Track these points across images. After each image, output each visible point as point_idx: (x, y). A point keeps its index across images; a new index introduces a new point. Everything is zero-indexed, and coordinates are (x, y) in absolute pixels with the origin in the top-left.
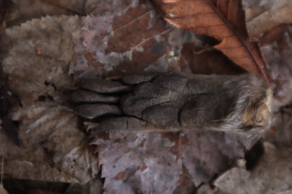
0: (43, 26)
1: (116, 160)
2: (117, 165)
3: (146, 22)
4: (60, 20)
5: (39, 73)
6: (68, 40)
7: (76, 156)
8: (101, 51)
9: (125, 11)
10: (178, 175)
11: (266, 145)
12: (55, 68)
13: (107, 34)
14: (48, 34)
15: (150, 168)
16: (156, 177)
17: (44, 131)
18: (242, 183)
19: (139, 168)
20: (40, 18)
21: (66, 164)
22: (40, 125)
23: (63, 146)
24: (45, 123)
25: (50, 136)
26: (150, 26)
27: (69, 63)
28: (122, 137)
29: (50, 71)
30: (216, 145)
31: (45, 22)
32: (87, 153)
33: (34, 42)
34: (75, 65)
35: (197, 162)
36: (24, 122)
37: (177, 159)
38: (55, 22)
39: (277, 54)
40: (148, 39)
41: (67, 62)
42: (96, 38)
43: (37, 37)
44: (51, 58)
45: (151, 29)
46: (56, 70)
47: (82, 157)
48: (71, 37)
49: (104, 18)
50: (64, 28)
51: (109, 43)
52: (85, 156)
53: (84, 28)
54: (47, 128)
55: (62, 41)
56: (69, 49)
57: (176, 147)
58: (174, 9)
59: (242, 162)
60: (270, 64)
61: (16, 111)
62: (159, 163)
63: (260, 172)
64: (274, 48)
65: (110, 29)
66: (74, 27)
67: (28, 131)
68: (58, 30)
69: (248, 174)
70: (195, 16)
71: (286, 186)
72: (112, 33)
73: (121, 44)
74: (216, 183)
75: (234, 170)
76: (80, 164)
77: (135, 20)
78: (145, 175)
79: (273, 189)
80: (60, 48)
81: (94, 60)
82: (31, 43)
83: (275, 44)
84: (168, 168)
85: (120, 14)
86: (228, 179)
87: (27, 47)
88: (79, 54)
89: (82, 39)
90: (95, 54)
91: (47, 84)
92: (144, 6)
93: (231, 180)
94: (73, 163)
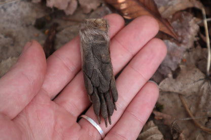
11: (181, 66)
14: (74, 33)
18: (172, 85)
20: (70, 27)
39: (180, 24)
43: (70, 35)
58: (127, 11)
59: (170, 75)
60: (177, 29)
63: (179, 78)
64: (178, 22)
69: (174, 80)
71: (192, 82)
75: (166, 79)
79: (187, 84)
83: (178, 20)
93: (166, 84)
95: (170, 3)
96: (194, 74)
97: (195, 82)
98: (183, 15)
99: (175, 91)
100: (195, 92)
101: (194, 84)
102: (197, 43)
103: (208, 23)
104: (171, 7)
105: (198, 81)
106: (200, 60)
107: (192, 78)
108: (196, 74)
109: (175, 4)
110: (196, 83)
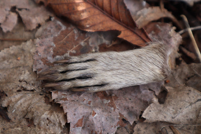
0: (12, 52)
1: (75, 110)
2: (76, 113)
3: (73, 36)
4: (21, 46)
5: (15, 77)
6: (28, 55)
7: (49, 116)
8: (50, 57)
9: (59, 33)
10: (117, 118)
11: (167, 88)
12: (24, 72)
13: (51, 47)
14: (15, 56)
15: (98, 114)
16: (103, 119)
17: (24, 107)
18: (160, 111)
19: (91, 114)
20: (9, 47)
21: (43, 123)
22: (21, 104)
23: (38, 112)
24: (24, 103)
25: (29, 108)
26: (76, 38)
27: (32, 66)
28: (75, 100)
29: (21, 74)
30: (136, 97)
31: (12, 50)
32: (55, 113)
33: (8, 61)
34: (36, 65)
35: (127, 108)
36: (10, 105)
37: (114, 109)
38: (19, 48)
39: (156, 37)
40: (77, 46)
41: (30, 66)
42: (45, 50)
43: (10, 58)
44: (20, 67)
45: (77, 40)
46: (25, 73)
47: (52, 116)
48: (30, 53)
49: (48, 39)
50: (25, 49)
51: (54, 51)
52: (54, 115)
53: (37, 45)
54: (26, 105)
55: (25, 57)
56: (30, 59)
57: (112, 102)
58: (89, 22)
59: (155, 100)
61: (4, 100)
62: (103, 111)
63: (169, 102)
65: (52, 44)
66: (31, 47)
67: (14, 110)
68: (21, 52)
69: (162, 106)
70: (102, 23)
72: (55, 46)
73: (61, 50)
74: (143, 116)
75: (152, 105)
76: (52, 121)
77: (66, 37)
78: (96, 118)
79: (180, 109)
80: (25, 60)
81: (47, 61)
82: (6, 62)
83: (153, 32)
84: (110, 114)
85: (56, 35)
86: (150, 111)
87: (4, 65)
88: (37, 60)
89: (37, 52)
90: (47, 58)
91: (20, 81)
92: (69, 28)
93: (152, 112)
94: (47, 121)
95: (139, 13)
96: (188, 94)
97: (191, 104)
98: (158, 25)
99: (165, 120)
100: (191, 120)
101: (190, 107)
102: (181, 59)
103: (193, 32)
104: (142, 16)
105: (195, 103)
106: (189, 78)
107: (187, 99)
108: (192, 94)
109: (145, 14)
110: (193, 106)
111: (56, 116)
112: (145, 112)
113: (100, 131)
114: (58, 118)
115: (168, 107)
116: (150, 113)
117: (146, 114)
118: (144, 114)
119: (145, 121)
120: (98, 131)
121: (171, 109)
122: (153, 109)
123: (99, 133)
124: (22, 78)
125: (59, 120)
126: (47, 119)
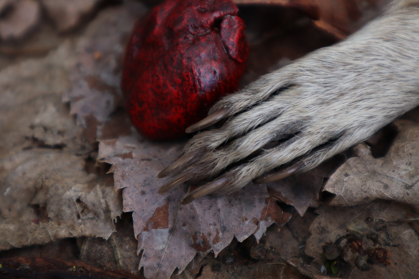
4: (46, 60)
5: (22, 120)
6: (59, 73)
7: (82, 193)
12: (43, 107)
18: (373, 174)
23: (59, 186)
24: (31, 169)
28: (155, 159)
29: (37, 112)
32: (98, 187)
34: (71, 90)
41: (58, 94)
44: (37, 99)
46: (45, 109)
47: (92, 193)
48: (62, 68)
52: (95, 191)
67: (8, 190)
68: (45, 70)
74: (328, 188)
76: (89, 205)
81: (98, 81)
86: (346, 175)
88: (75, 81)
89: (79, 66)
90: (99, 77)
91: (32, 127)
93: (352, 176)
111: (100, 193)
112: (333, 177)
113: (214, 234)
114: (104, 197)
115: (395, 163)
116: (346, 179)
117: (336, 183)
118: (329, 183)
119: (334, 202)
120: (210, 235)
121: (403, 166)
122: (355, 170)
123: (212, 238)
124: (37, 120)
125: (106, 202)
126: (79, 201)
